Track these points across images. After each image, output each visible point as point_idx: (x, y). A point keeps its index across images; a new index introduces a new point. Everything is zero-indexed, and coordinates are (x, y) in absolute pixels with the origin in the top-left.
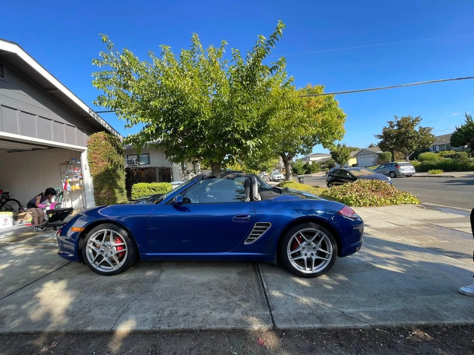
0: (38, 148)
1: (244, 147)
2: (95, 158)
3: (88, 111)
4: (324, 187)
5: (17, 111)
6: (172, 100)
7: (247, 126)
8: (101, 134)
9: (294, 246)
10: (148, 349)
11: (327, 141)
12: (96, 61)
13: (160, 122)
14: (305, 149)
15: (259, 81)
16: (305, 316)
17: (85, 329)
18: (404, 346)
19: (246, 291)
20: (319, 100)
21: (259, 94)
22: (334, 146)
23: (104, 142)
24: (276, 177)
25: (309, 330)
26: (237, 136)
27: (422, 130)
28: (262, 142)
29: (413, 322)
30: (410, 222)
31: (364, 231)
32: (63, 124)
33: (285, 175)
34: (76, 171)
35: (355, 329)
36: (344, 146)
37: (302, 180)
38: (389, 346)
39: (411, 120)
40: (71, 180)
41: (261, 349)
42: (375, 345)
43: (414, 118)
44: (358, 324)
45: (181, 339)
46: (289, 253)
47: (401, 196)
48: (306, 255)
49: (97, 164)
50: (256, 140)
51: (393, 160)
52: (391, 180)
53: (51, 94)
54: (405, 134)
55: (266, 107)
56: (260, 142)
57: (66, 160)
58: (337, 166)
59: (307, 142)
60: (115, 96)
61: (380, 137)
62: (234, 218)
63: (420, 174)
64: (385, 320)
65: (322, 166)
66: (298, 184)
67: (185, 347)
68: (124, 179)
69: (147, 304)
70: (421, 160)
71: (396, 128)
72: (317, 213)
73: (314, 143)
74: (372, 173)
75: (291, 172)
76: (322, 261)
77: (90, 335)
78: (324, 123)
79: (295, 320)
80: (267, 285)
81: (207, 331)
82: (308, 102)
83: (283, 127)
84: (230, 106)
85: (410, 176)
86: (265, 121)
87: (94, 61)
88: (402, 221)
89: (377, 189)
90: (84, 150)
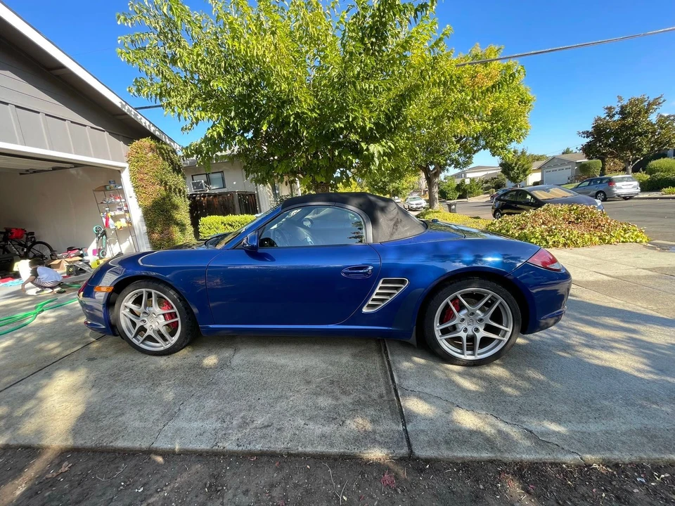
0: (60, 167)
1: (366, 156)
2: (142, 179)
3: (119, 105)
4: (487, 218)
5: (9, 106)
6: (246, 78)
7: (370, 119)
8: (146, 142)
9: (447, 315)
10: (204, 481)
11: (498, 144)
12: (122, 17)
13: (231, 119)
14: (461, 159)
15: (392, 37)
16: (463, 436)
17: (111, 444)
18: (648, 499)
19: (364, 387)
20: (490, 73)
21: (392, 61)
22: (509, 152)
23: (150, 154)
24: (414, 204)
25: (471, 461)
26: (353, 137)
27: (662, 120)
28: (393, 147)
29: (663, 456)
30: (634, 272)
31: (571, 291)
32: (85, 126)
33: (427, 201)
34: (118, 200)
35: (554, 464)
36: (523, 153)
37: (453, 207)
38: (618, 498)
39: (646, 103)
40: (112, 213)
41: (388, 493)
42: (591, 495)
43: (651, 99)
44: (559, 456)
45: (257, 467)
46: (437, 328)
47: (619, 230)
48: (466, 330)
49: (145, 188)
50: (383, 144)
51: (603, 173)
52: (602, 205)
53: (58, 76)
54: (631, 127)
55: (402, 86)
56: (390, 146)
57: (102, 183)
58: (509, 185)
59: (466, 147)
60: (157, 75)
61: (587, 134)
62: (344, 271)
63: (646, 195)
64: (609, 450)
65: (485, 185)
66: (448, 214)
67: (263, 482)
68: (188, 210)
69: (210, 404)
70: (651, 172)
71: (617, 117)
72: (486, 262)
73: (475, 149)
74: (569, 194)
75: (437, 196)
76: (492, 340)
77: (119, 453)
78: (496, 113)
79: (447, 443)
80: (399, 377)
81: (298, 455)
82: (473, 77)
83: (429, 119)
84: (341, 84)
85: (631, 198)
86: (400, 110)
87: (119, 17)
88: (621, 270)
89: (577, 219)
90: (124, 168)
